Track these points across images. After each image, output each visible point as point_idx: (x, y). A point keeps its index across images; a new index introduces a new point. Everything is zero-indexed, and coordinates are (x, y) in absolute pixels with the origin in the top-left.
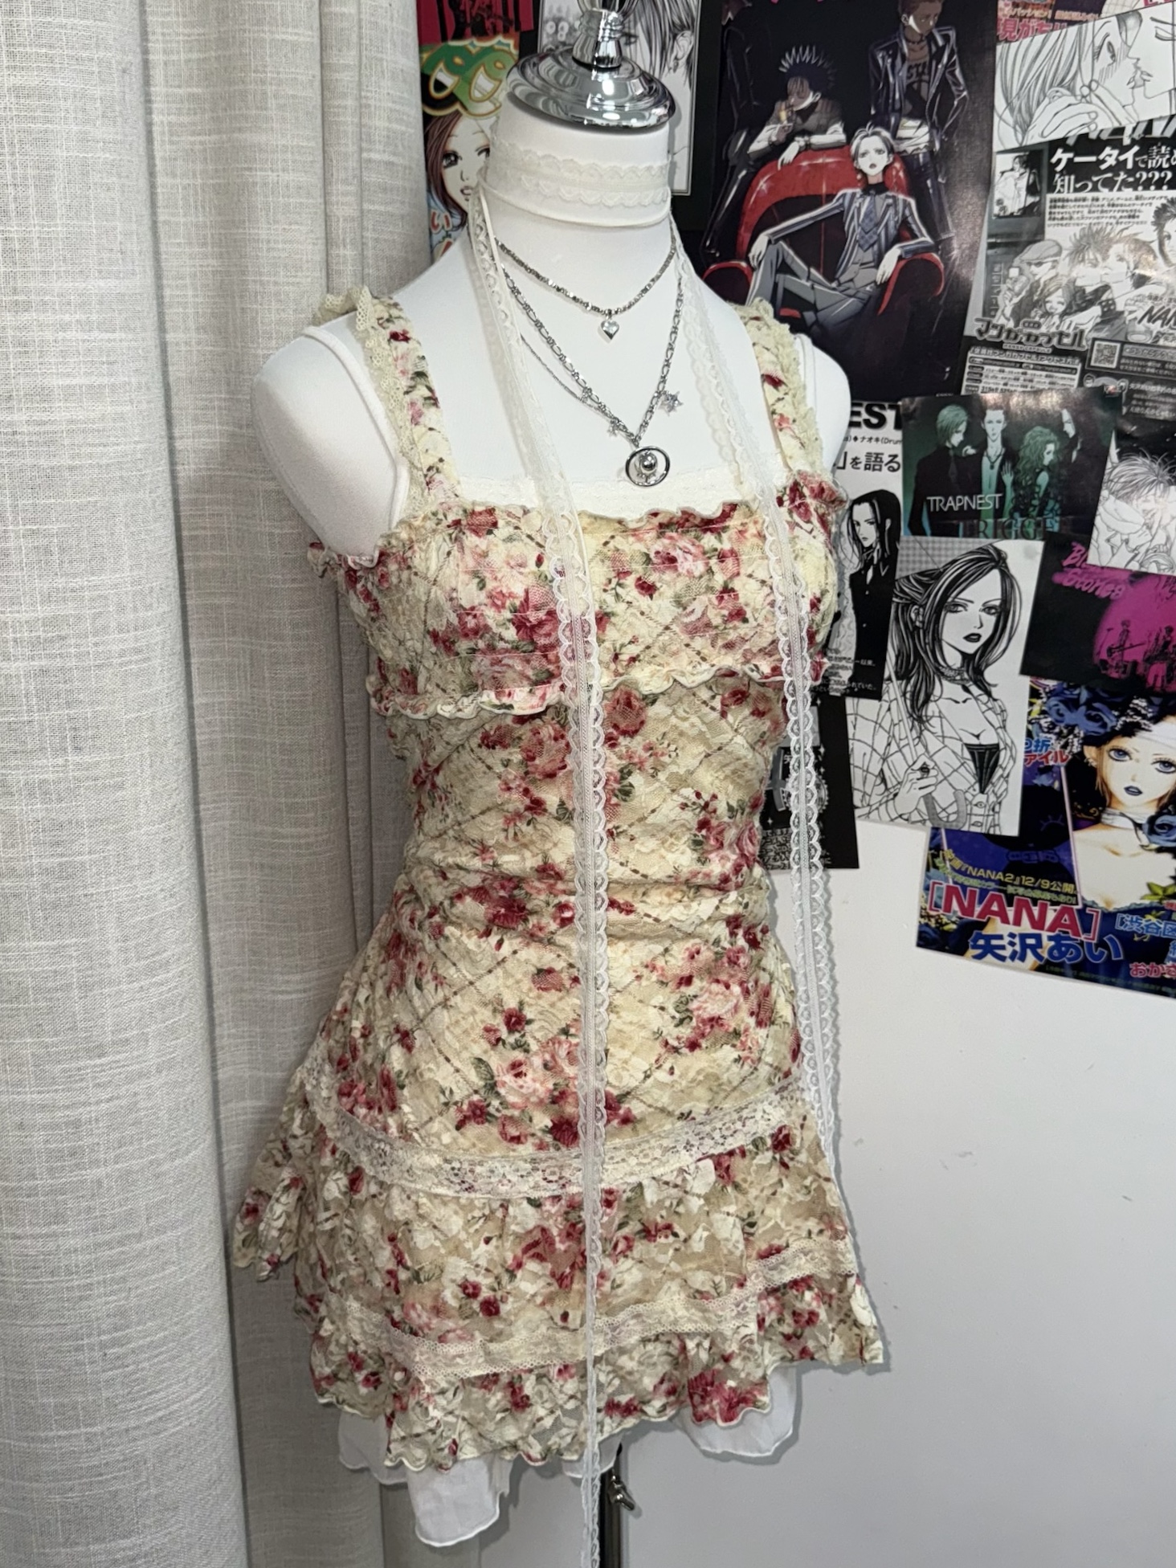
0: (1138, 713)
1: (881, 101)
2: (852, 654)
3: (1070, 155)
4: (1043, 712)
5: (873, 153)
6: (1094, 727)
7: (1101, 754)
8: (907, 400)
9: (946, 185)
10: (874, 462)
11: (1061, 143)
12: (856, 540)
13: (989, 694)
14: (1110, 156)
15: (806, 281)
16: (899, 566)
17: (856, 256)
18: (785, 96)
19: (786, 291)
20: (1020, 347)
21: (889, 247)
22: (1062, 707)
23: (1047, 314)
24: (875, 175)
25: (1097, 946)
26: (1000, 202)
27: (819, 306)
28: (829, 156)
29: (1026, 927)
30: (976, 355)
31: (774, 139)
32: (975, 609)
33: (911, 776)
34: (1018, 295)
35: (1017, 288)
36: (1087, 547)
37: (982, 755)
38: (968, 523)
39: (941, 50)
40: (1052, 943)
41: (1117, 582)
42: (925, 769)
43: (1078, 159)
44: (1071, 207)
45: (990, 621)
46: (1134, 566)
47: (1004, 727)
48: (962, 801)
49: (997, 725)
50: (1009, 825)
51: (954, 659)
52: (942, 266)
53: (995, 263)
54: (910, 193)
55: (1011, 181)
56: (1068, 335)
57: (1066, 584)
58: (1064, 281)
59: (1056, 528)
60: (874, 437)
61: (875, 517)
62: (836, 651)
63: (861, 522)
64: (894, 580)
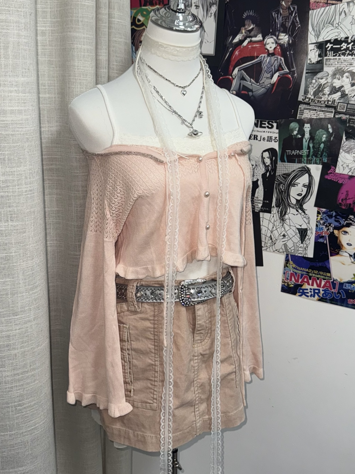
0: (351, 220)
1: (274, 27)
2: (262, 199)
3: (332, 45)
4: (321, 219)
5: (271, 44)
6: (337, 224)
7: (339, 233)
8: (280, 120)
9: (293, 54)
10: (270, 139)
11: (329, 41)
12: (264, 163)
13: (304, 213)
14: (344, 46)
15: (250, 83)
16: (277, 172)
17: (265, 75)
18: (244, 26)
19: (243, 85)
20: (315, 105)
21: (275, 73)
22: (327, 217)
23: (324, 94)
24: (271, 50)
25: (337, 293)
26: (310, 59)
27: (254, 90)
28: (258, 44)
29: (315, 286)
30: (302, 107)
31: (240, 39)
32: (300, 186)
33: (280, 238)
34: (315, 88)
35: (315, 86)
36: (336, 168)
37: (302, 232)
38: (299, 159)
39: (292, 12)
40: (323, 292)
41: (344, 179)
42: (284, 236)
43: (334, 46)
44: (332, 61)
45: (305, 190)
46: (350, 174)
47: (309, 223)
48: (296, 246)
49: (307, 222)
50: (310, 254)
51: (294, 201)
52: (291, 79)
53: (308, 78)
54: (282, 56)
55: (313, 53)
56: (330, 101)
57: (329, 179)
58: (329, 84)
59: (326, 161)
60: (270, 131)
61: (270, 156)
62: (257, 198)
63: (266, 158)
64: (275, 176)
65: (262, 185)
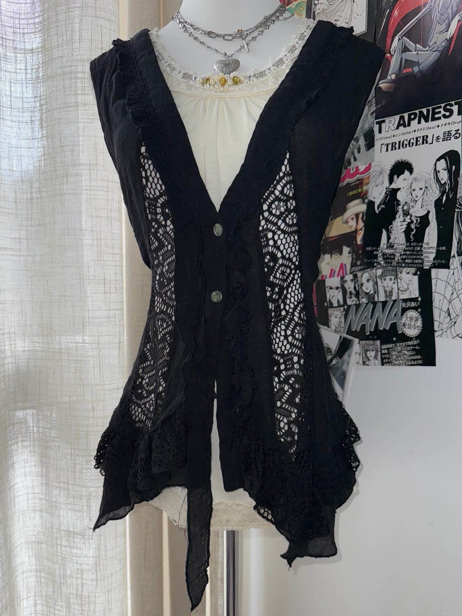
2: (435, 245)
10: (447, 136)
12: (438, 181)
15: (415, 52)
16: (459, 190)
17: (437, 30)
19: (406, 60)
27: (421, 62)
60: (448, 123)
61: (447, 166)
62: (428, 244)
63: (441, 171)
64: (456, 199)
65: (435, 221)
